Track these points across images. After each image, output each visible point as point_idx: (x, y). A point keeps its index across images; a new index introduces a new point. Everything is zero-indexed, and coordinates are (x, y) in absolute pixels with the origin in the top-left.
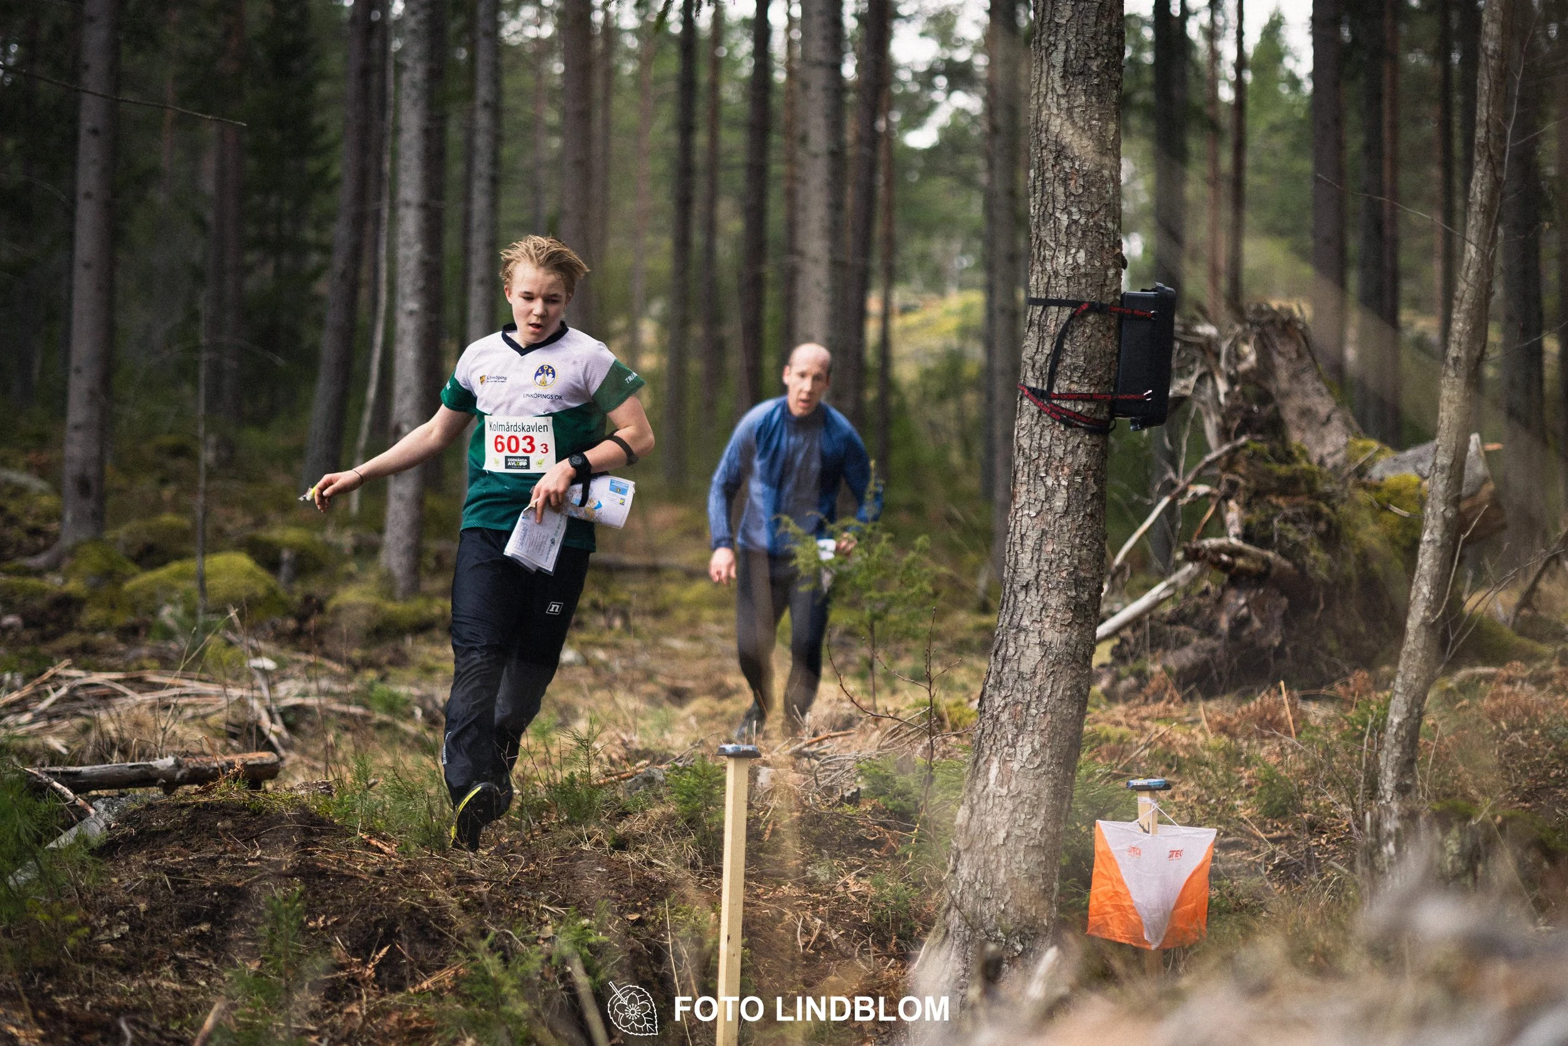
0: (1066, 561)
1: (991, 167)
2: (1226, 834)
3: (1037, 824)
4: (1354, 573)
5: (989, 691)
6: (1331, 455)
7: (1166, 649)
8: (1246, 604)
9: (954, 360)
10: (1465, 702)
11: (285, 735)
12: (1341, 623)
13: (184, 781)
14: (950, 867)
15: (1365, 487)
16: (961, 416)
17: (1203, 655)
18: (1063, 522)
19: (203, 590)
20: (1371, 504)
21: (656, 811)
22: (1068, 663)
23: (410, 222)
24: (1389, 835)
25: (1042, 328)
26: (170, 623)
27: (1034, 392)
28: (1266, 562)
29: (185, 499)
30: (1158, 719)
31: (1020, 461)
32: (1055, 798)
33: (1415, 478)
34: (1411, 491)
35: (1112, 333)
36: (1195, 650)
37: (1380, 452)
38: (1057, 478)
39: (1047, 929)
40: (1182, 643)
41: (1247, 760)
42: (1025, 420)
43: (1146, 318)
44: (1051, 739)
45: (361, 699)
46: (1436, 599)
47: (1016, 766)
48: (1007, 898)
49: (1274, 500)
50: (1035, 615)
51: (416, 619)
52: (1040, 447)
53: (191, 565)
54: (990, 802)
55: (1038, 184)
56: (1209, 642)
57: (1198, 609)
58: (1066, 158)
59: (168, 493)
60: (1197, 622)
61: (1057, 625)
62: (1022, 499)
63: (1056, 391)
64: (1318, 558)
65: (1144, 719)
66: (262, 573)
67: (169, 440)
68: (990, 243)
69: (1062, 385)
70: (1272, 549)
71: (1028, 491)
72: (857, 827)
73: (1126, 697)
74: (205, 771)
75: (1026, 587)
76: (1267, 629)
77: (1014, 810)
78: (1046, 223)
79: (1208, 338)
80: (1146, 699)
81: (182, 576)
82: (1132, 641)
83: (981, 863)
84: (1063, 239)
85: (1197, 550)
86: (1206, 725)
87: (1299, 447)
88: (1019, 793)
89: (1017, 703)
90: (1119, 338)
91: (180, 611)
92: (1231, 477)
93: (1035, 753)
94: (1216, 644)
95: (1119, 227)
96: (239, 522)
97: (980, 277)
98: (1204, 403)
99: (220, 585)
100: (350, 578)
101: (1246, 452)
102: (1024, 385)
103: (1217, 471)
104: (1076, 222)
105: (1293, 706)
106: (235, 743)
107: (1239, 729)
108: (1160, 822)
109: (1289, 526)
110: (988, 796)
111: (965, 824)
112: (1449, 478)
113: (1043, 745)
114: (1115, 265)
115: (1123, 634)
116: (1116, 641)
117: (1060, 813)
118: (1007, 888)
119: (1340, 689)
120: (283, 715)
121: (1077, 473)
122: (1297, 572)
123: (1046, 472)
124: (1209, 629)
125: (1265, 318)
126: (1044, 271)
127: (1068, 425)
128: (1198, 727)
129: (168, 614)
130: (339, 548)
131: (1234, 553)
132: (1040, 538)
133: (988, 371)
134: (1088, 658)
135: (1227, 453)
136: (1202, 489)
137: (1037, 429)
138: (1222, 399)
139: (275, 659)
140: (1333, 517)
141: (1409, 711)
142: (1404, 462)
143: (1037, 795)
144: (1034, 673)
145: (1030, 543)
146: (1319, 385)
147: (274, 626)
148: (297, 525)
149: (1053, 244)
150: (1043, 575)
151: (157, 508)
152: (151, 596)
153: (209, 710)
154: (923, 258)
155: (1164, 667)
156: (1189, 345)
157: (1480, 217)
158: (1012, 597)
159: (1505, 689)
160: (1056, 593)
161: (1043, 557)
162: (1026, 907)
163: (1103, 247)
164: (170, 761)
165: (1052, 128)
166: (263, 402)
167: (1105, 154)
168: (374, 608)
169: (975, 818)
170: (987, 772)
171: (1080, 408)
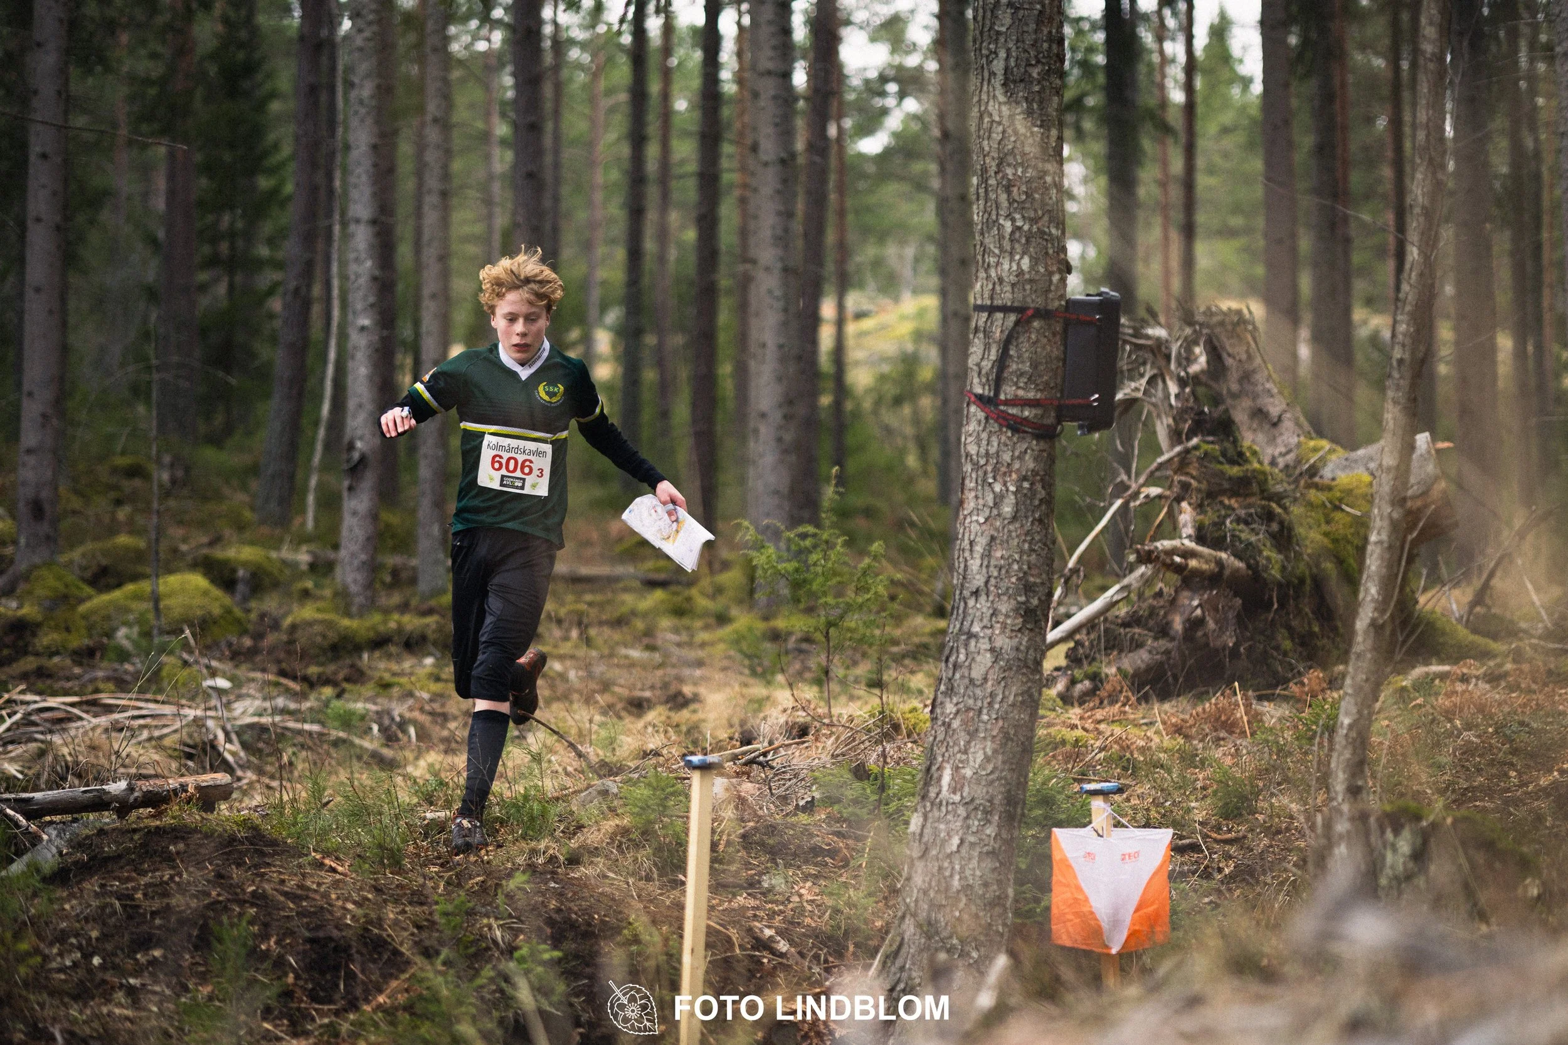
0: (1016, 567)
1: (943, 170)
2: (1181, 837)
3: (990, 830)
4: (1306, 572)
5: (940, 698)
6: (1282, 455)
7: (1121, 651)
8: (1200, 605)
9: (909, 362)
10: (1420, 701)
11: (243, 755)
12: (1295, 623)
13: (137, 804)
14: (905, 875)
15: (1317, 487)
16: (916, 420)
17: (1158, 658)
18: (1011, 527)
19: (157, 609)
20: (1324, 504)
21: (610, 825)
22: (1019, 668)
23: (362, 237)
24: (1341, 837)
25: (987, 334)
26: (126, 644)
27: (980, 398)
28: (1219, 563)
29: (140, 520)
30: (1113, 721)
31: (968, 467)
32: (1009, 804)
33: (1367, 478)
34: (1364, 490)
35: (1058, 338)
36: (1150, 652)
37: (1331, 451)
38: (1005, 484)
39: (1002, 935)
40: (1137, 645)
41: (1202, 762)
42: (972, 427)
43: (1091, 323)
44: (1003, 745)
45: (315, 716)
46: (1384, 600)
47: (968, 772)
48: (962, 905)
49: (1226, 501)
50: (986, 621)
51: (372, 634)
52: (987, 454)
53: (145, 586)
54: (944, 809)
55: (982, 191)
56: (1163, 644)
57: (1152, 612)
58: (1009, 165)
59: (122, 514)
60: (1151, 623)
61: (1008, 631)
62: (970, 505)
63: (1002, 397)
64: (1271, 557)
65: (1099, 722)
66: (216, 592)
67: (122, 461)
68: (943, 247)
69: (1008, 391)
70: (1225, 550)
71: (977, 497)
72: (811, 835)
73: (1082, 700)
74: (157, 793)
75: (976, 593)
76: (1222, 630)
77: (967, 817)
78: (989, 229)
79: (1158, 340)
80: (1101, 702)
81: (137, 597)
82: (1087, 643)
83: (935, 870)
84: (1007, 245)
85: (1150, 552)
86: (1161, 727)
87: (1250, 448)
88: (973, 800)
89: (968, 709)
90: (1065, 343)
91: (135, 632)
92: (1183, 478)
93: (987, 759)
94: (1170, 645)
95: (1063, 233)
96: (194, 542)
97: (934, 281)
98: (1155, 405)
99: (175, 605)
100: (306, 594)
101: (1198, 454)
102: (970, 392)
103: (1169, 473)
104: (1019, 228)
105: (1248, 706)
106: (190, 764)
107: (1194, 730)
108: (1115, 826)
109: (1242, 526)
110: (941, 803)
111: (919, 831)
112: (1396, 479)
113: (995, 751)
114: (1060, 271)
115: (1079, 637)
116: (1072, 644)
117: (1013, 819)
118: (962, 895)
119: (1294, 688)
120: (238, 734)
121: (1025, 478)
122: (1250, 572)
123: (994, 478)
124: (1163, 631)
125: (1215, 319)
126: (988, 277)
127: (1015, 430)
128: (1153, 729)
129: (123, 636)
130: (293, 565)
131: (1187, 554)
132: (989, 545)
133: (942, 375)
134: (1038, 663)
135: (1179, 454)
136: (1154, 491)
137: (984, 436)
138: (1173, 401)
139: (231, 679)
140: (1284, 516)
141: (1359, 712)
142: (1356, 461)
143: (990, 801)
144: (985, 679)
145: (979, 549)
147: (230, 645)
148: (252, 543)
149: (997, 251)
150: (993, 581)
151: (113, 530)
152: (108, 618)
153: (166, 731)
154: (877, 263)
155: (1119, 669)
156: (1138, 347)
157: (1422, 219)
158: (962, 604)
159: (1460, 687)
160: (1005, 598)
161: (993, 562)
162: (981, 914)
163: (1047, 253)
164: (123, 785)
165: (994, 135)
166: (219, 419)
167: (1048, 161)
168: (329, 624)
169: (928, 825)
170: (939, 779)
171: (1026, 413)
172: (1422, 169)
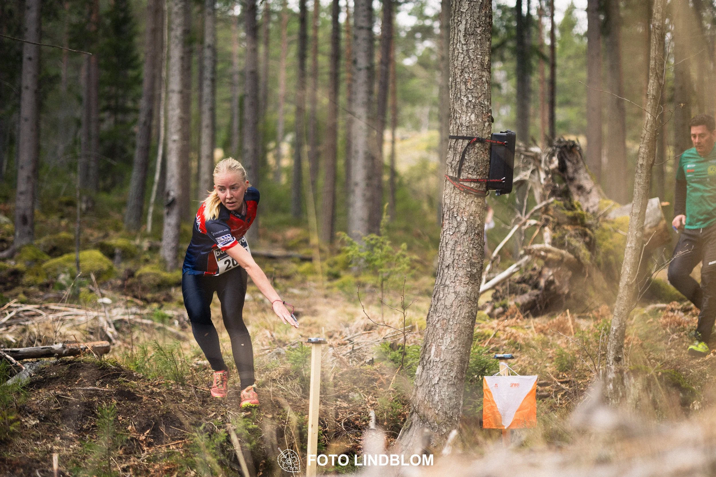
0: (466, 255)
1: (442, 75)
2: (541, 379)
3: (453, 374)
4: (602, 260)
5: (431, 314)
6: (592, 207)
7: (516, 294)
8: (553, 275)
9: (424, 162)
10: (651, 320)
11: (116, 333)
12: (596, 284)
13: (67, 354)
14: (413, 394)
15: (607, 221)
17: (533, 298)
18: (465, 237)
19: (78, 266)
20: (610, 230)
21: (281, 368)
22: (467, 301)
23: (175, 99)
24: (610, 381)
25: (455, 149)
26: (63, 282)
27: (451, 178)
28: (562, 255)
29: (72, 226)
30: (512, 326)
31: (445, 210)
32: (461, 363)
35: (487, 151)
36: (530, 295)
37: (614, 205)
38: (462, 217)
39: (457, 422)
40: (523, 292)
42: (448, 191)
43: (502, 145)
44: (459, 336)
45: (149, 316)
46: (632, 273)
47: (443, 348)
48: (439, 408)
49: (566, 227)
50: (452, 280)
51: (176, 280)
52: (454, 203)
53: (73, 256)
54: (432, 364)
55: (453, 84)
56: (536, 292)
57: (531, 277)
58: (466, 72)
59: (64, 223)
60: (530, 282)
61: (462, 284)
62: (446, 226)
63: (461, 178)
64: (584, 252)
65: (506, 326)
66: (106, 259)
67: (64, 199)
68: (441, 109)
69: (464, 175)
70: (565, 249)
71: (449, 223)
73: (498, 316)
74: (76, 350)
75: (448, 267)
76: (562, 285)
77: (442, 368)
78: (457, 102)
79: (536, 153)
80: (507, 318)
81: (69, 260)
82: (501, 291)
83: (427, 392)
84: (464, 109)
85: (530, 250)
86: (533, 329)
87: (577, 203)
88: (445, 360)
89: (444, 319)
90: (490, 154)
91: (68, 276)
92: (546, 216)
93: (452, 342)
94: (539, 292)
95: (490, 104)
96: (96, 236)
97: (437, 124)
98: (534, 183)
99: (86, 265)
100: (147, 261)
101: (554, 205)
102: (447, 175)
103: (540, 214)
104: (470, 101)
105: (573, 321)
106: (92, 337)
107: (548, 331)
108: (510, 374)
109: (572, 239)
110: (430, 362)
111: (420, 374)
112: (639, 218)
113: (456, 338)
114: (488, 121)
115: (497, 288)
116: (494, 291)
117: (463, 370)
118: (439, 403)
119: (595, 313)
120: (114, 324)
121: (471, 215)
122: (576, 260)
123: (457, 214)
124: (536, 286)
125: (562, 145)
126: (456, 123)
127: (467, 193)
128: (530, 330)
129: (63, 278)
130: (142, 248)
131: (547, 251)
132: (454, 244)
134: (476, 300)
135: (545, 206)
136: (533, 222)
137: (453, 195)
138: (542, 181)
139: (111, 299)
140: (592, 235)
141: (620, 324)
142: (625, 210)
143: (453, 361)
144: (452, 305)
145: (449, 246)
146: (586, 175)
147: (111, 284)
148: (122, 237)
149: (460, 111)
150: (456, 261)
151: (59, 229)
152: (55, 270)
153: (81, 322)
154: (411, 116)
155: (515, 303)
156: (526, 156)
157: (652, 101)
158: (442, 271)
159: (670, 314)
160: (461, 269)
161: (456, 253)
162: (448, 412)
163: (483, 113)
164: (60, 345)
165: (459, 59)
166: (109, 181)
167: (484, 71)
168: (157, 275)
169: (425, 371)
170: (430, 351)
171: (472, 185)
172: (652, 78)
